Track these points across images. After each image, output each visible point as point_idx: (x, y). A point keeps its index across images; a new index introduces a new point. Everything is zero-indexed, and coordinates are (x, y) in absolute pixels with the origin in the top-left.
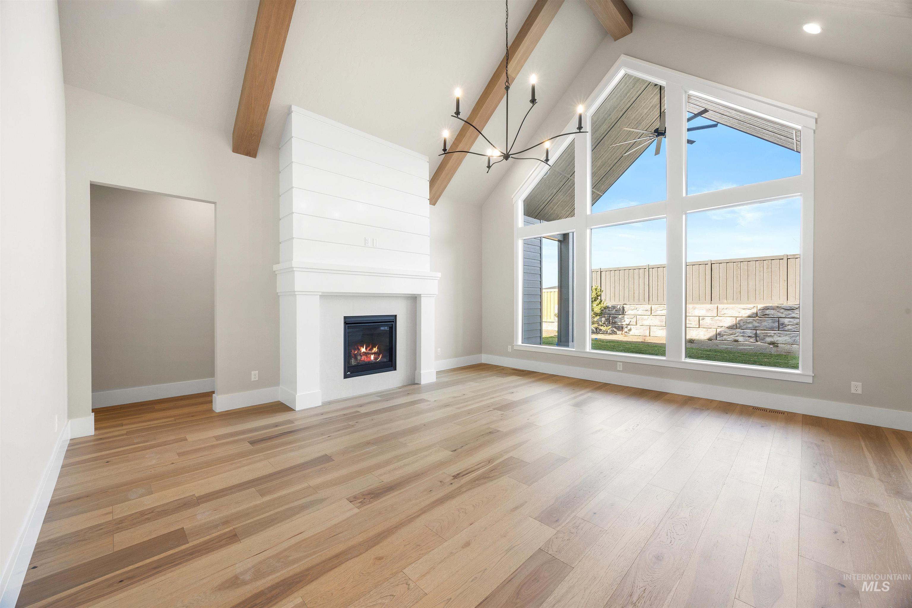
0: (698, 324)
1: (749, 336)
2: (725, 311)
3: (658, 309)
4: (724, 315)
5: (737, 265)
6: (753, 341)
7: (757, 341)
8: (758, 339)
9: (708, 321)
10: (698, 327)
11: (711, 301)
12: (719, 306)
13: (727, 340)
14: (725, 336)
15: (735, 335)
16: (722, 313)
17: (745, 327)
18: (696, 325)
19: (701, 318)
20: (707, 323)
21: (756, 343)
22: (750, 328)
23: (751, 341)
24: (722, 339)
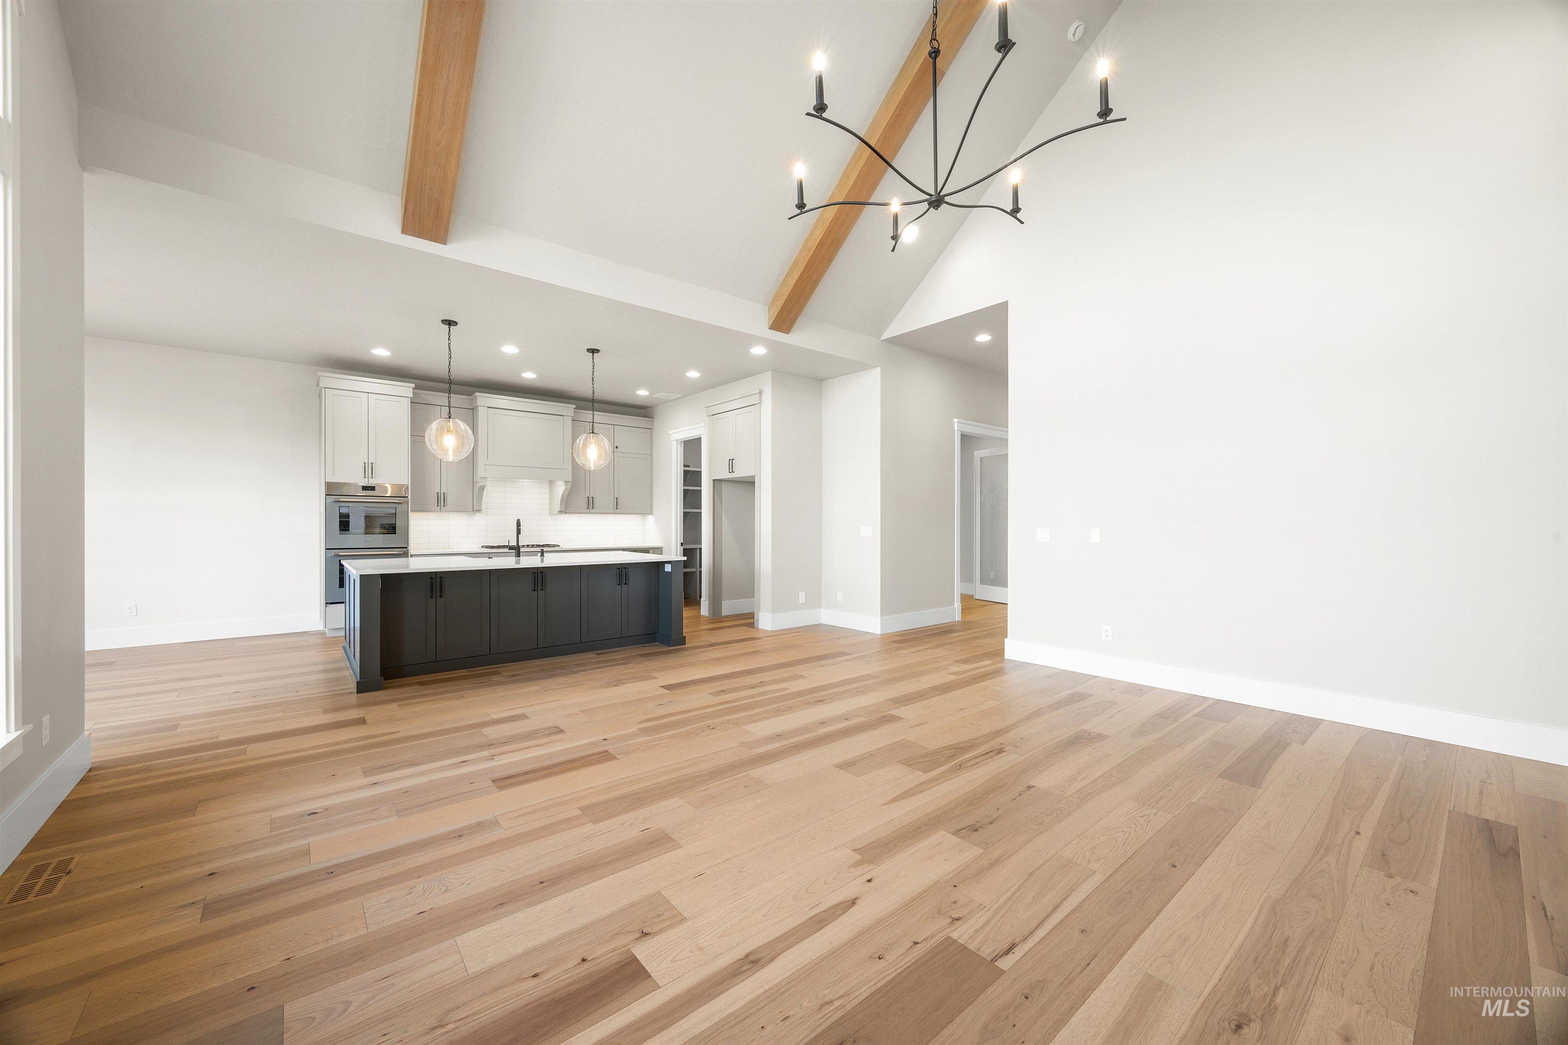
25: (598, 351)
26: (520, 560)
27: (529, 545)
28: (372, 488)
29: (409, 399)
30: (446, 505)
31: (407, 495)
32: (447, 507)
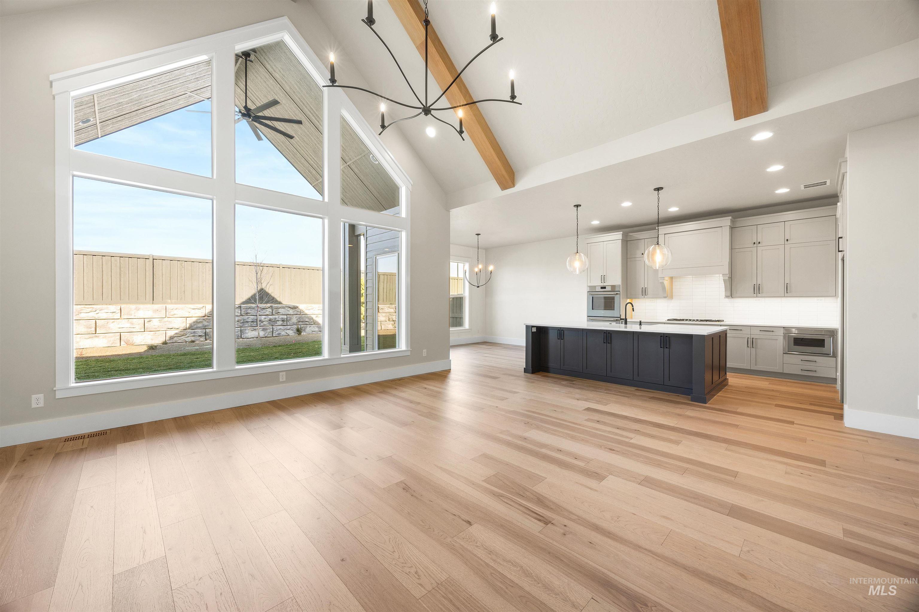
0: (144, 327)
1: (200, 336)
2: (175, 312)
3: (82, 311)
4: (174, 316)
5: (181, 264)
6: (203, 340)
7: (206, 340)
8: (207, 337)
9: (155, 323)
10: (144, 331)
11: (153, 300)
12: (167, 306)
13: (177, 342)
14: (176, 338)
15: (186, 336)
16: (172, 313)
17: (195, 326)
18: (141, 329)
19: (146, 320)
20: (155, 325)
21: (206, 341)
22: (200, 327)
23: (201, 340)
24: (172, 342)
25: (662, 188)
26: (627, 326)
27: (688, 320)
28: (605, 288)
29: (621, 240)
30: (648, 294)
31: (620, 290)
32: (648, 296)
